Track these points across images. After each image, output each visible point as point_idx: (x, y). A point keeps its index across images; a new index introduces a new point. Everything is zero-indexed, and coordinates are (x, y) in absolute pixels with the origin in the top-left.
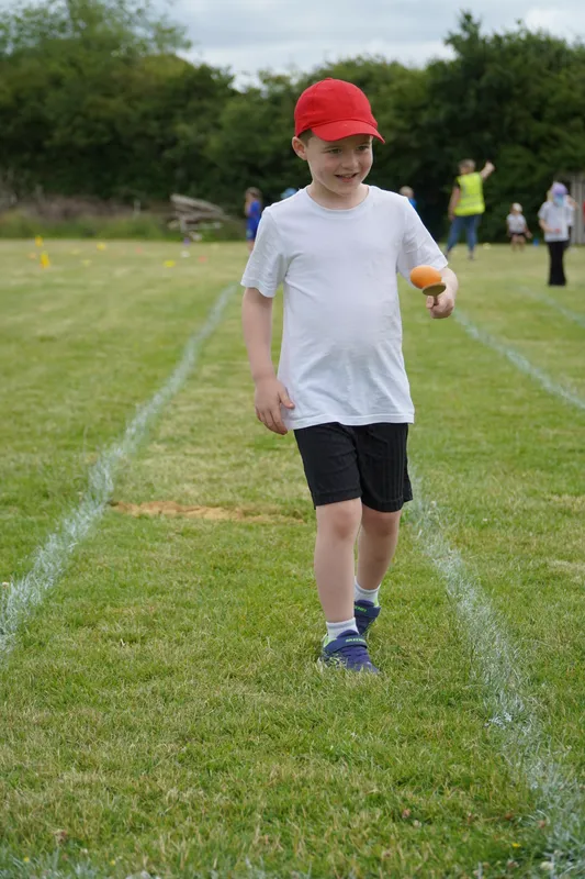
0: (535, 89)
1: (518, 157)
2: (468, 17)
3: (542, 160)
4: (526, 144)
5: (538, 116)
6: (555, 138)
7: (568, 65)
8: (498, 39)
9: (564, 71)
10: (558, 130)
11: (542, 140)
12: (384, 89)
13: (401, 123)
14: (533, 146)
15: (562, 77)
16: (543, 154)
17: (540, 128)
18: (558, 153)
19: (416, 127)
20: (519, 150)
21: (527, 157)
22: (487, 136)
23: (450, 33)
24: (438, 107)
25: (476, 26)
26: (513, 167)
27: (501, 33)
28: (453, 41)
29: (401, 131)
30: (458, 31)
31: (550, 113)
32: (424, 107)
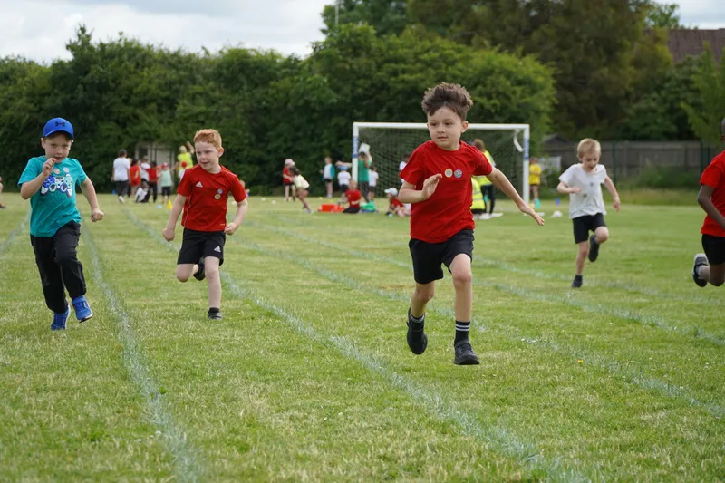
0: (126, 83)
1: (111, 130)
2: (83, 30)
3: (127, 133)
4: (117, 122)
5: (126, 102)
6: (136, 117)
7: (149, 67)
8: (102, 45)
9: (146, 69)
10: (138, 111)
11: (128, 119)
12: (20, 80)
13: (31, 106)
14: (122, 124)
15: (145, 74)
16: (128, 129)
17: (128, 110)
18: (138, 128)
19: (41, 110)
20: (112, 125)
21: (117, 132)
22: (91, 117)
23: (70, 41)
24: (56, 95)
25: (89, 37)
26: (108, 137)
27: (106, 41)
28: (71, 47)
29: (30, 111)
30: (75, 39)
31: (134, 99)
32: (49, 95)
